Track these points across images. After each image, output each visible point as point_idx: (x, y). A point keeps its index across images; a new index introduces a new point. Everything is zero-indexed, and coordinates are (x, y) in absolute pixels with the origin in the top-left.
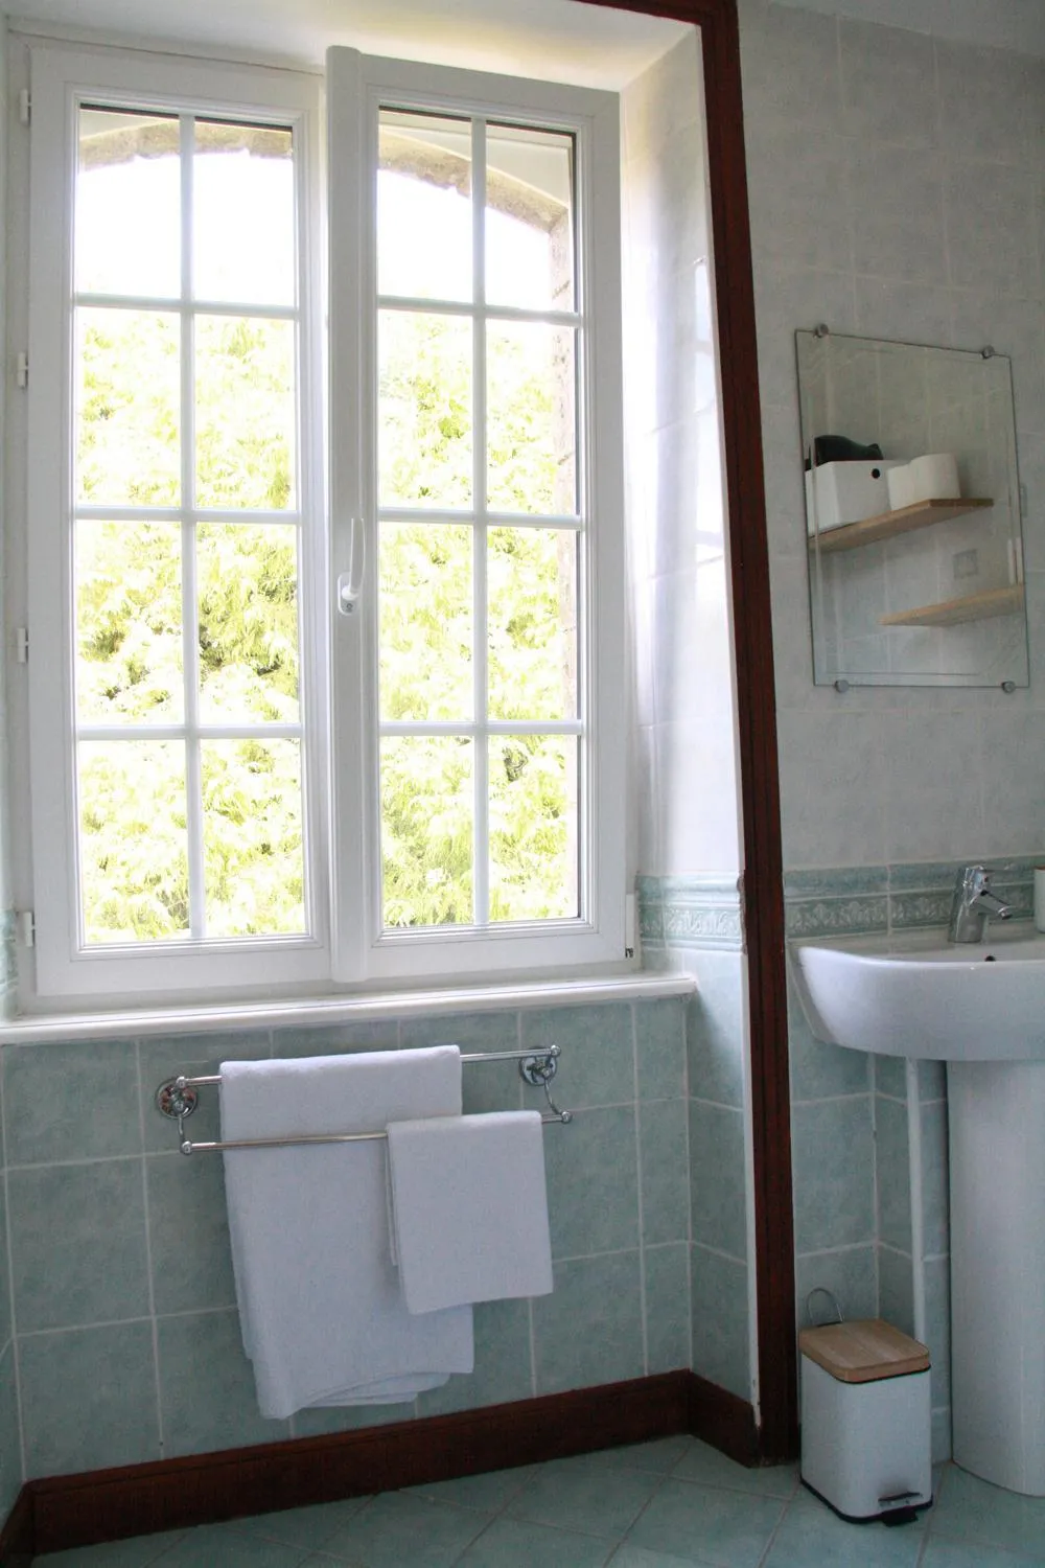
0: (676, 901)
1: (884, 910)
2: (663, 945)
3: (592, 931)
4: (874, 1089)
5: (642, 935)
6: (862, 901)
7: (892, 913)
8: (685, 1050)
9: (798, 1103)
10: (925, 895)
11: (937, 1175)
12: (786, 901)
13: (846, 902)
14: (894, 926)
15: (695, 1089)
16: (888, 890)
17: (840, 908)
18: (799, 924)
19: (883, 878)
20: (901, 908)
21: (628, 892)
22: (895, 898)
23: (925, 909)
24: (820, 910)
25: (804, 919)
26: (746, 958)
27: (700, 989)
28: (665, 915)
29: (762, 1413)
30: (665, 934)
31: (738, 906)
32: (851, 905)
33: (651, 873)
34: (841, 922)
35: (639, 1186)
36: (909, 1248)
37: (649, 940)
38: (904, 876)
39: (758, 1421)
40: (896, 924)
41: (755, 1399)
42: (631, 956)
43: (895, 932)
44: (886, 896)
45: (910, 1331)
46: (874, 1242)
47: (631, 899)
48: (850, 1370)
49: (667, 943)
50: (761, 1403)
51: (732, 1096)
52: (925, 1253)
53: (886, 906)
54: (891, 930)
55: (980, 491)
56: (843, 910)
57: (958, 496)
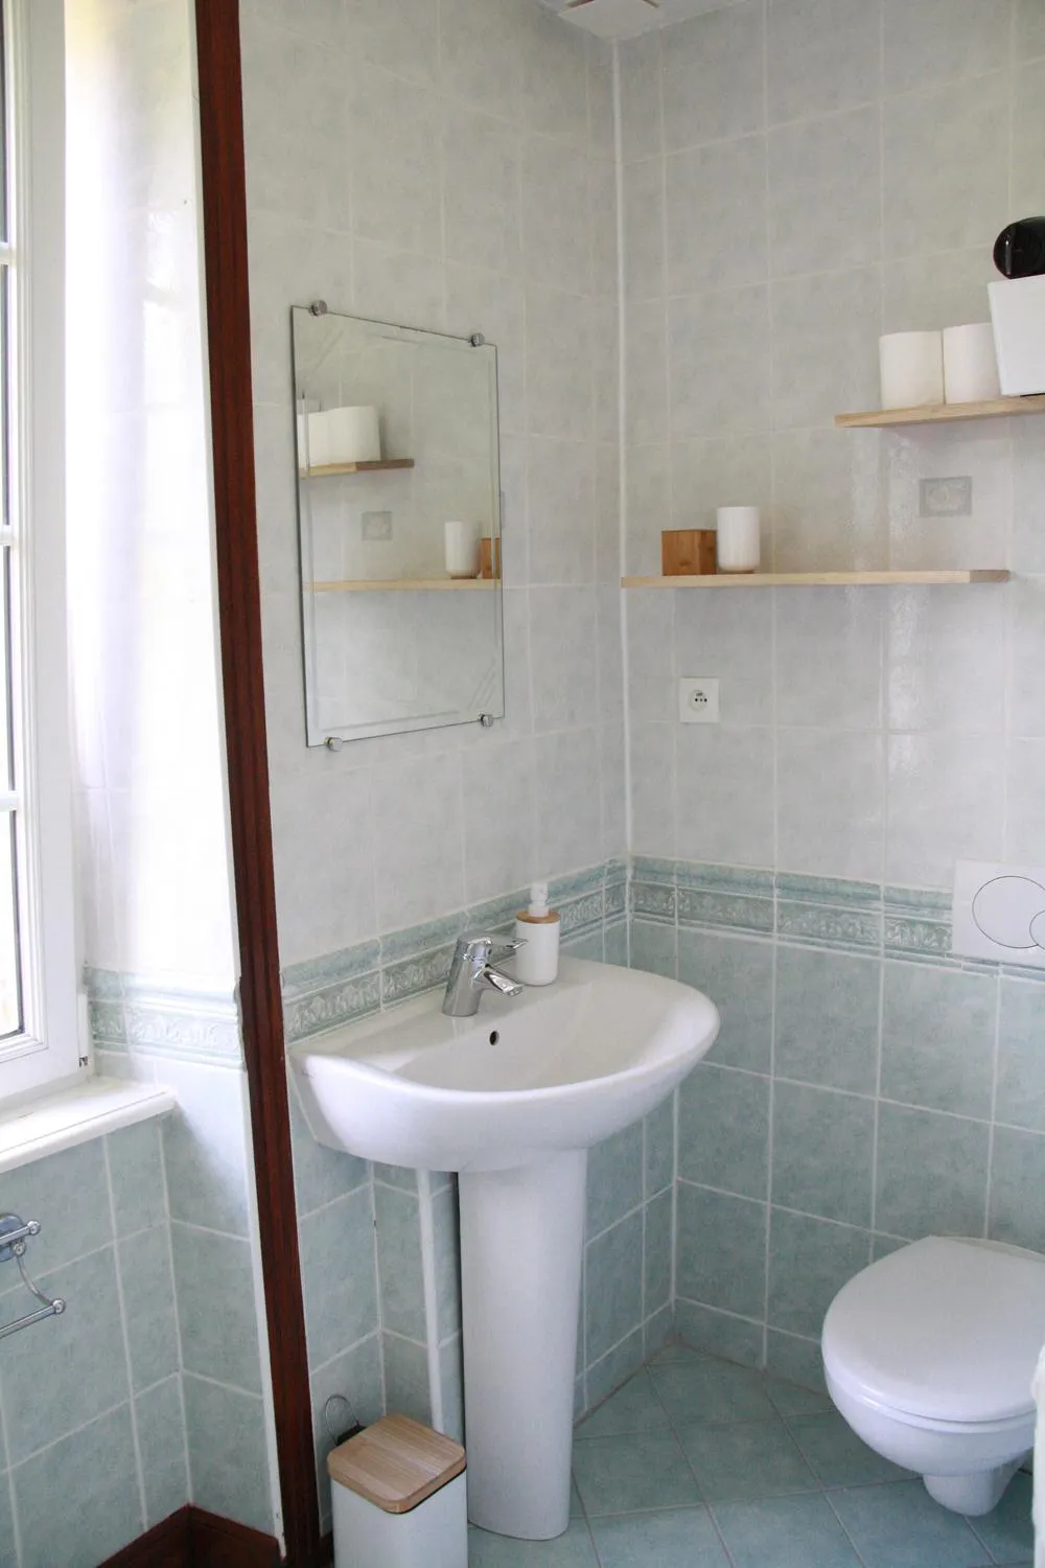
0: (143, 1002)
1: (376, 987)
2: (123, 1050)
3: (41, 1047)
4: (372, 1178)
5: (95, 1037)
6: (355, 983)
7: (385, 988)
8: (163, 1172)
9: (305, 1217)
10: (416, 962)
11: (448, 1261)
12: (285, 1002)
13: (340, 988)
14: (384, 1002)
15: (178, 1210)
16: (380, 964)
17: (335, 997)
18: (298, 1025)
19: (376, 953)
20: (391, 981)
21: (78, 992)
22: (387, 972)
23: (415, 976)
24: (318, 1003)
25: (303, 1017)
26: (246, 1075)
27: (183, 1105)
28: (128, 1018)
29: (287, 1543)
30: (128, 1038)
31: (236, 1019)
32: (347, 990)
33: (103, 965)
34: (338, 1011)
35: (125, 1333)
36: (424, 1337)
37: (106, 1043)
38: (393, 946)
39: (283, 1553)
40: (389, 999)
41: (278, 1530)
42: (86, 1064)
43: (387, 1008)
44: (378, 972)
45: (426, 1418)
46: (379, 1329)
47: (83, 1000)
48: (400, 1502)
49: (131, 1048)
50: (286, 1534)
51: (234, 1224)
52: (440, 1338)
53: (378, 984)
54: (383, 1006)
55: (398, 452)
56: (338, 998)
57: (379, 459)
